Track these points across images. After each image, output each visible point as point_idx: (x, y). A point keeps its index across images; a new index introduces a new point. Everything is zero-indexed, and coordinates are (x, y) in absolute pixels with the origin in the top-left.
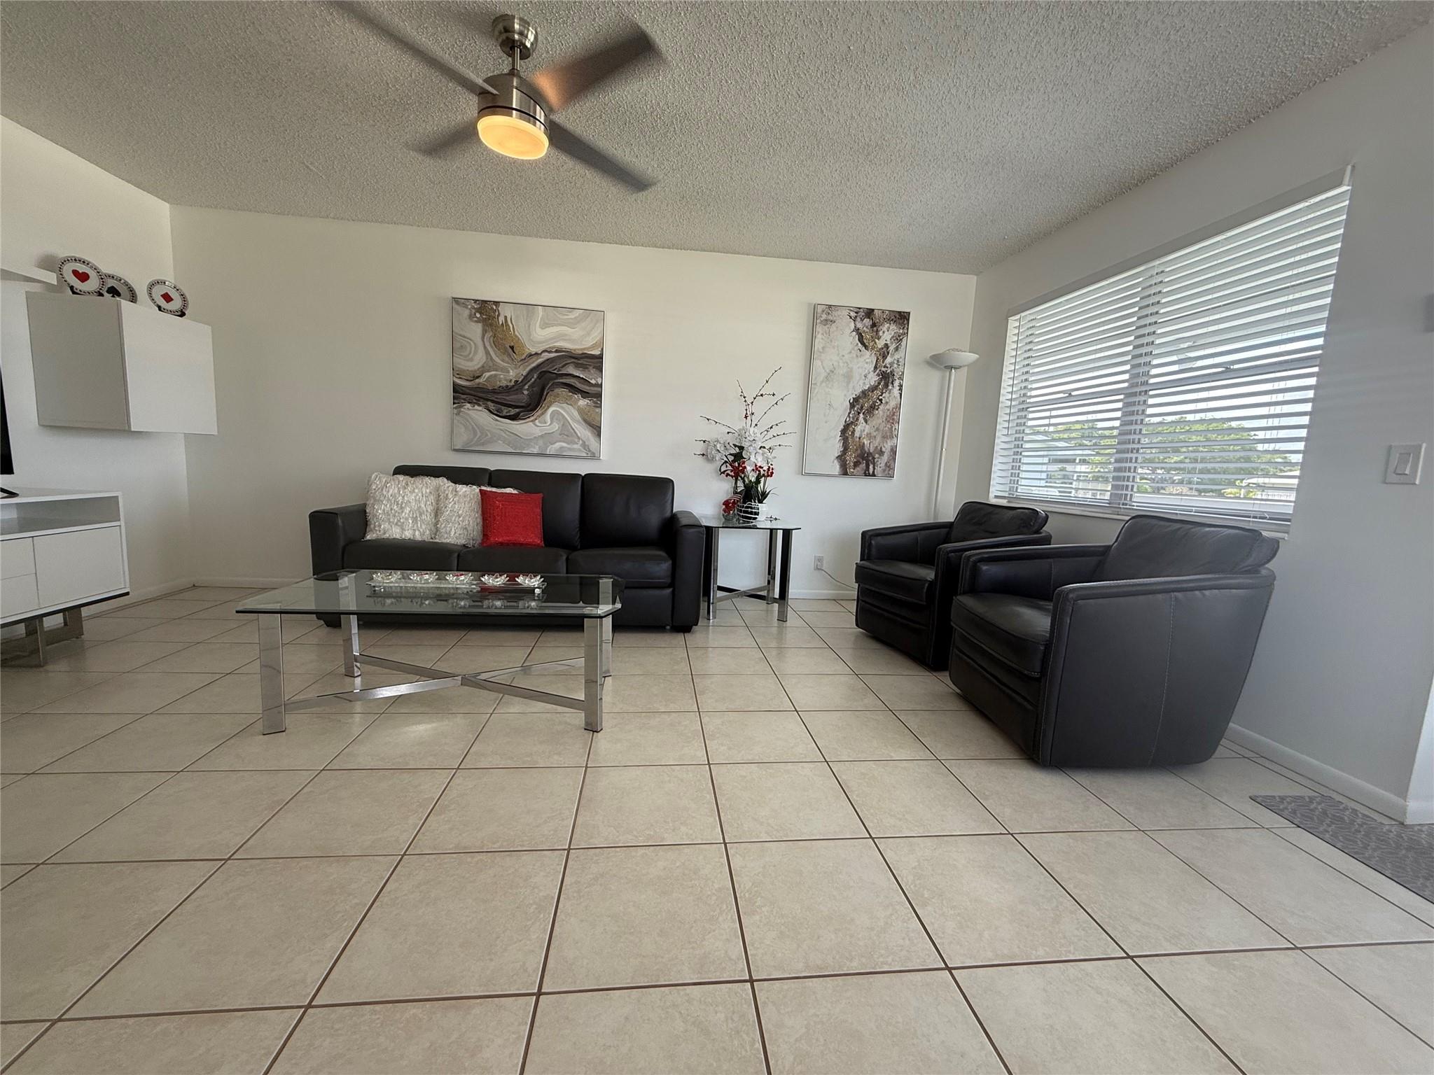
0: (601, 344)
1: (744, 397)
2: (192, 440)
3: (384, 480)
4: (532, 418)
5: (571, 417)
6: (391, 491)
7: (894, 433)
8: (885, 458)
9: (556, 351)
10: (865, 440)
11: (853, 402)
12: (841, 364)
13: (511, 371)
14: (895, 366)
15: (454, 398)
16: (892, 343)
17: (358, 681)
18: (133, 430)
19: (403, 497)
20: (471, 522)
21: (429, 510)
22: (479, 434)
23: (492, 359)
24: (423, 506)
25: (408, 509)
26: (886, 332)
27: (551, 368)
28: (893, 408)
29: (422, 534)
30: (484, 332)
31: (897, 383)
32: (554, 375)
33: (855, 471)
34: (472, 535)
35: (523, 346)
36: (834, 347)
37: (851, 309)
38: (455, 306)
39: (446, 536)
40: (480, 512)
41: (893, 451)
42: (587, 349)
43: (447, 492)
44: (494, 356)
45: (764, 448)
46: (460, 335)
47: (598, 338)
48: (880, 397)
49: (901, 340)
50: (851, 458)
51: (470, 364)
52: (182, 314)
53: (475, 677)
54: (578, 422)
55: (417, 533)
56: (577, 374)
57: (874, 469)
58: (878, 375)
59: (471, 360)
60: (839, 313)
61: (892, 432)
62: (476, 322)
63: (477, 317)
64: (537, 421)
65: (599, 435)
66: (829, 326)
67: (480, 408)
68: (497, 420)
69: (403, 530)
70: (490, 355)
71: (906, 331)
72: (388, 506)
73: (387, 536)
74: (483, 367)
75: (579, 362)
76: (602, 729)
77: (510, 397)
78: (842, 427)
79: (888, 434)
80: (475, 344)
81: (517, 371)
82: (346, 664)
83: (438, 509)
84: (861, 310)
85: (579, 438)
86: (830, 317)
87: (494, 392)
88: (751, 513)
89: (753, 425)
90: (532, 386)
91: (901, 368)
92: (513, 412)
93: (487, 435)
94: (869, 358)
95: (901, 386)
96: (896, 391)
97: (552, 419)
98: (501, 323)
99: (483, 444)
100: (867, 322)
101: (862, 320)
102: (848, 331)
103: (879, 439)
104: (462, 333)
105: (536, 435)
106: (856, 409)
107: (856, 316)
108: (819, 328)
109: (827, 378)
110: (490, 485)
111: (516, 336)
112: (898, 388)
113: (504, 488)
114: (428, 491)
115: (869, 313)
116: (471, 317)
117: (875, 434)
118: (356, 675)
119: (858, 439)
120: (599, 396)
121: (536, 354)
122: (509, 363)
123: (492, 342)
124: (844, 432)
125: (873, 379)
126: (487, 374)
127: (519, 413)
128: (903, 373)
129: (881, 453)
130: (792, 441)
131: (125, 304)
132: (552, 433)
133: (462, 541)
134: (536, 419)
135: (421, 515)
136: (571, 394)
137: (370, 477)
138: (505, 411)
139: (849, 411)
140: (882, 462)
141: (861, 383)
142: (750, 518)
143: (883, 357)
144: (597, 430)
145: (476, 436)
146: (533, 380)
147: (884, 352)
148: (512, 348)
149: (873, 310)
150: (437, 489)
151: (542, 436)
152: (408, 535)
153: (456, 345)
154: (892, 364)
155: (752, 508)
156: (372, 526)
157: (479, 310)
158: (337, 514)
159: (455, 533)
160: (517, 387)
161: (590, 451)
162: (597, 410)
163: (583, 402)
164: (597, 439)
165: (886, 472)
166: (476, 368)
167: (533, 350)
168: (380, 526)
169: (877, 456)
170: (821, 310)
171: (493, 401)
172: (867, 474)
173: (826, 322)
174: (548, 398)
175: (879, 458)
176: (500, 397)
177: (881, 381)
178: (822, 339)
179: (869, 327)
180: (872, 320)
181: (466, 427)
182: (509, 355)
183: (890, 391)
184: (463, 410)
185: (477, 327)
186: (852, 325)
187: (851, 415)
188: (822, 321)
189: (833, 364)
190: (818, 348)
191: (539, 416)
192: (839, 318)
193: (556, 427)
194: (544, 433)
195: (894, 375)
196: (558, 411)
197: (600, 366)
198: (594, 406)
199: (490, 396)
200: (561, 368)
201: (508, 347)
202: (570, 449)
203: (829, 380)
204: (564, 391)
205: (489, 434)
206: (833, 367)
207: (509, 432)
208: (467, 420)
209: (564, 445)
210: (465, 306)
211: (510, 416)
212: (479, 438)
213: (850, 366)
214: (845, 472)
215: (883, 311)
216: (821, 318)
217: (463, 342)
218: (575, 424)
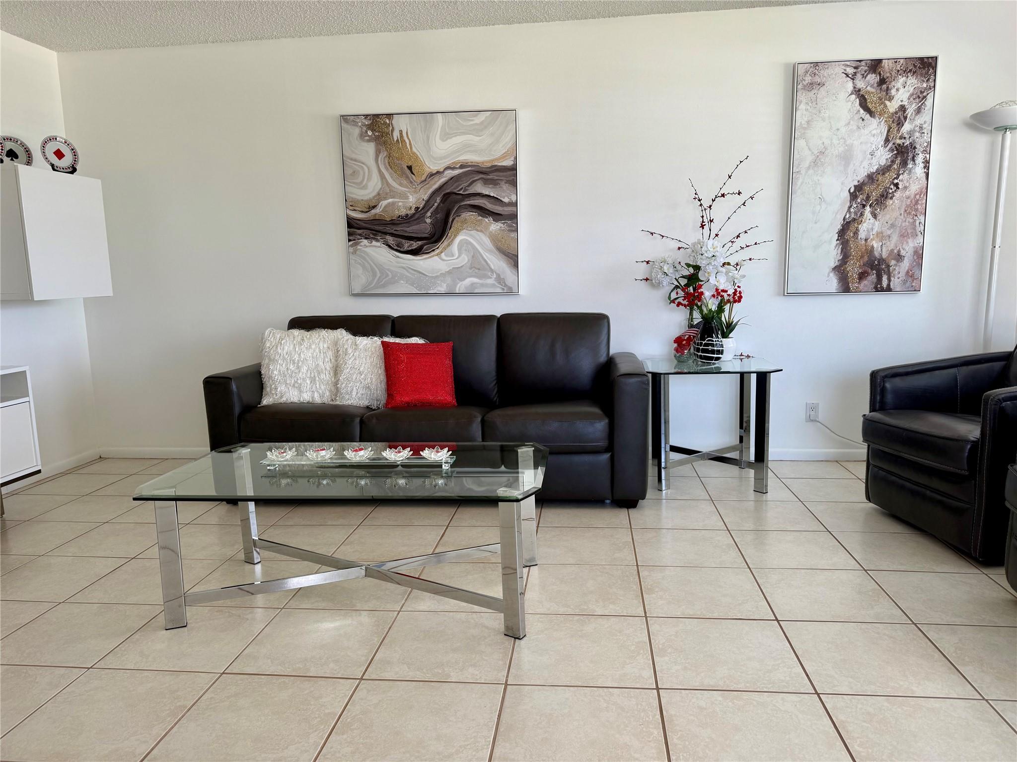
0: (513, 152)
1: (700, 200)
2: (93, 304)
3: (278, 336)
4: (437, 251)
5: (483, 246)
6: (286, 348)
7: (918, 229)
8: (905, 265)
9: (462, 167)
11: (855, 191)
12: (835, 142)
13: (411, 197)
14: (917, 134)
15: (350, 234)
16: (910, 103)
17: (258, 568)
18: (35, 300)
19: (300, 355)
20: (374, 380)
21: (328, 369)
22: (378, 275)
23: (388, 184)
24: (321, 363)
25: (305, 368)
26: (902, 90)
27: (455, 189)
28: (916, 195)
29: (321, 396)
30: (378, 152)
31: (920, 159)
32: (460, 197)
33: (862, 286)
34: (375, 395)
35: (422, 165)
36: (824, 120)
37: (848, 63)
38: (344, 125)
39: (347, 397)
40: (383, 367)
41: (919, 255)
42: (497, 159)
43: (346, 347)
44: (390, 180)
45: (729, 264)
47: (510, 145)
48: (896, 181)
49: (925, 97)
50: (853, 269)
51: (364, 192)
52: (73, 170)
53: (380, 566)
54: (490, 251)
55: (316, 395)
56: (487, 193)
57: (889, 280)
58: (891, 150)
59: (366, 187)
60: (830, 71)
61: (914, 228)
62: (369, 141)
63: (369, 136)
64: (443, 254)
65: (516, 265)
66: (816, 91)
67: (378, 244)
68: (398, 257)
69: (301, 392)
70: (385, 178)
71: (932, 85)
72: (284, 366)
73: (284, 399)
74: (379, 194)
75: (488, 177)
76: (525, 636)
77: (411, 228)
78: (839, 227)
79: (909, 231)
80: (368, 168)
81: (417, 196)
82: (245, 549)
83: (337, 366)
84: (863, 63)
85: (492, 271)
86: (817, 79)
87: (393, 223)
88: (713, 352)
89: (713, 235)
90: (436, 211)
91: (926, 137)
92: (415, 245)
93: (387, 275)
94: (876, 129)
95: (927, 163)
96: (919, 170)
97: (460, 250)
98: (395, 140)
99: (384, 286)
100: (873, 78)
101: (864, 77)
102: (843, 95)
103: (895, 238)
104: (354, 156)
105: (443, 272)
106: (859, 200)
107: (855, 73)
108: (802, 97)
109: (816, 163)
110: (394, 334)
111: (414, 153)
112: (922, 165)
113: (409, 337)
114: (325, 346)
115: (875, 65)
116: (362, 136)
117: (889, 232)
118: (256, 562)
119: (863, 242)
120: (514, 217)
121: (438, 172)
122: (408, 188)
123: (387, 164)
124: (842, 233)
125: (883, 156)
126: (384, 203)
127: (422, 246)
128: (930, 144)
129: (899, 257)
130: (769, 252)
131: (22, 168)
132: (462, 267)
133: (364, 403)
134: (442, 252)
135: (319, 373)
136: (479, 218)
137: (263, 334)
138: (407, 245)
139: (848, 204)
140: (900, 270)
141: (866, 164)
142: (711, 359)
143: (898, 124)
144: (513, 259)
145: (376, 276)
146: (436, 204)
147: (899, 117)
148: (410, 168)
149: (880, 61)
150: (336, 343)
151: (449, 272)
152: (306, 397)
153: (348, 171)
154: (911, 133)
155: (713, 345)
156: (268, 389)
157: (371, 127)
158: (231, 379)
159: (357, 393)
160: (418, 215)
161: (506, 285)
162: (513, 235)
163: (495, 227)
164: (515, 272)
165: (908, 284)
166: (371, 196)
167: (434, 168)
168: (276, 389)
169: (893, 262)
170: (803, 71)
171: (392, 235)
172: (878, 288)
173: (811, 86)
174: (456, 225)
175: (896, 265)
176: (399, 229)
177: (896, 158)
178: (807, 110)
179: (876, 85)
180: (880, 74)
181: (364, 267)
182: (407, 177)
183: (910, 171)
184: (359, 247)
185: (370, 148)
186: (850, 86)
187: (852, 210)
188: (805, 86)
189: (823, 143)
190: (801, 122)
191: (445, 249)
192: (829, 79)
193: (465, 259)
194: (451, 268)
195: (915, 148)
196: (467, 240)
197: (514, 179)
198: (508, 231)
199: (388, 229)
200: (468, 186)
201: (406, 168)
202: (482, 285)
203: (819, 164)
204: (472, 215)
205: (390, 273)
206: (823, 147)
207: (412, 269)
208: (365, 259)
209: (475, 280)
210: (355, 124)
211: (412, 250)
212: (378, 280)
213: (848, 142)
214: (845, 288)
215: (896, 60)
216: (804, 82)
217: (355, 166)
218: (487, 254)
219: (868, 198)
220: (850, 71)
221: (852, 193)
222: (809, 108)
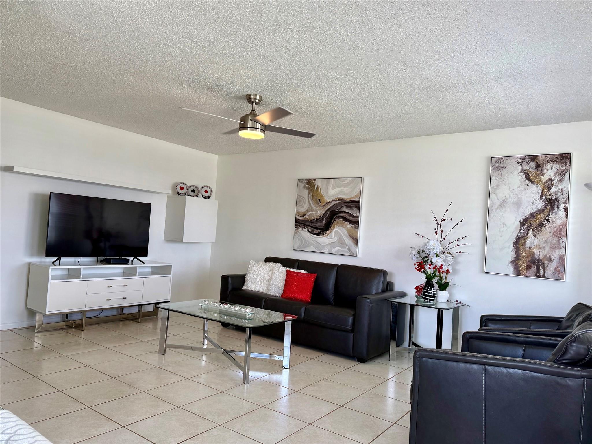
0: (359, 195)
1: (437, 221)
3: (254, 263)
4: (326, 235)
5: (344, 234)
7: (562, 245)
9: (339, 200)
10: (535, 250)
11: (523, 222)
12: (512, 196)
13: (319, 211)
14: (560, 194)
15: (296, 225)
18: (183, 241)
19: (258, 272)
20: (281, 286)
21: (268, 278)
22: (304, 243)
23: (311, 206)
24: (266, 276)
25: (260, 277)
26: (550, 171)
27: (335, 209)
28: (560, 226)
30: (309, 193)
31: (562, 207)
32: (337, 213)
33: (527, 273)
34: (280, 292)
35: (324, 199)
36: (505, 185)
37: (519, 157)
38: (299, 183)
41: (562, 260)
42: (352, 198)
44: (312, 205)
45: (449, 253)
46: (300, 196)
47: (358, 192)
48: (547, 218)
49: (564, 174)
50: (523, 263)
51: (302, 209)
52: (209, 198)
54: (346, 236)
55: (261, 288)
56: (347, 211)
57: (544, 272)
58: (544, 201)
59: (303, 207)
60: (509, 161)
61: (559, 244)
62: (306, 189)
63: (306, 187)
64: (328, 236)
65: (357, 244)
66: (501, 171)
67: (305, 230)
68: (311, 236)
69: (256, 286)
70: (310, 204)
71: (568, 168)
72: (252, 275)
73: (249, 288)
74: (307, 210)
75: (349, 205)
77: (317, 224)
78: (514, 240)
79: (556, 246)
80: (305, 200)
81: (321, 211)
83: (271, 278)
84: (527, 157)
85: (347, 245)
86: (502, 165)
87: (311, 222)
88: (431, 296)
89: (442, 238)
90: (327, 218)
91: (565, 195)
92: (318, 231)
93: (307, 243)
94: (535, 191)
95: (566, 210)
97: (335, 234)
98: (316, 189)
99: (305, 248)
100: (533, 164)
101: (528, 164)
102: (516, 173)
103: (547, 249)
104: (301, 195)
105: (327, 244)
106: (526, 227)
107: (523, 162)
108: (494, 173)
109: (501, 206)
111: (322, 194)
112: (563, 210)
113: (301, 270)
114: (269, 269)
115: (534, 158)
116: (304, 187)
117: (544, 245)
118: (205, 344)
119: (528, 249)
120: (357, 222)
121: (330, 202)
122: (318, 208)
123: (312, 198)
124: (516, 243)
125: (540, 204)
126: (309, 213)
127: (320, 232)
128: (568, 199)
129: (550, 260)
132: (335, 242)
133: (276, 295)
135: (264, 280)
136: (344, 222)
137: (249, 262)
138: (316, 231)
139: (519, 228)
140: (551, 267)
141: (529, 208)
143: (548, 188)
144: (355, 241)
145: (302, 243)
146: (327, 215)
147: (549, 184)
148: (319, 200)
149: (537, 156)
151: (330, 244)
152: (257, 289)
153: (299, 200)
154: (556, 193)
157: (308, 184)
158: (230, 277)
159: (274, 290)
160: (320, 219)
161: (352, 252)
162: (356, 230)
163: (349, 226)
164: (356, 246)
165: (557, 275)
166: (305, 210)
167: (328, 200)
168: (247, 283)
169: (546, 262)
170: (494, 161)
171: (310, 227)
172: (537, 275)
173: (498, 168)
174: (334, 224)
175: (548, 264)
176: (313, 224)
177: (547, 205)
178: (496, 180)
179: (535, 168)
180: (537, 162)
181: (299, 239)
182: (318, 204)
183: (556, 213)
184: (298, 231)
185: (306, 192)
186: (520, 168)
187: (522, 231)
188: (495, 168)
189: (505, 196)
190: (493, 186)
191: (329, 234)
192: (508, 165)
193: (336, 239)
194: (331, 242)
195: (559, 201)
196: (338, 231)
197: (358, 206)
198: (355, 228)
199: (309, 224)
200: (340, 208)
201: (318, 200)
202: (342, 251)
203: (503, 207)
204: (341, 220)
205: (308, 243)
206: (505, 198)
207: (316, 241)
208: (300, 236)
209: (339, 248)
210: (302, 182)
211: (317, 233)
212: (303, 245)
213: (519, 196)
214: (518, 273)
215: (546, 156)
216: (495, 166)
217: (301, 199)
218: (345, 238)
219: (531, 225)
220: (520, 161)
221: (522, 223)
222: (497, 179)
